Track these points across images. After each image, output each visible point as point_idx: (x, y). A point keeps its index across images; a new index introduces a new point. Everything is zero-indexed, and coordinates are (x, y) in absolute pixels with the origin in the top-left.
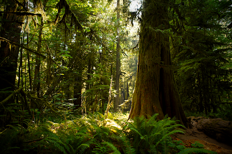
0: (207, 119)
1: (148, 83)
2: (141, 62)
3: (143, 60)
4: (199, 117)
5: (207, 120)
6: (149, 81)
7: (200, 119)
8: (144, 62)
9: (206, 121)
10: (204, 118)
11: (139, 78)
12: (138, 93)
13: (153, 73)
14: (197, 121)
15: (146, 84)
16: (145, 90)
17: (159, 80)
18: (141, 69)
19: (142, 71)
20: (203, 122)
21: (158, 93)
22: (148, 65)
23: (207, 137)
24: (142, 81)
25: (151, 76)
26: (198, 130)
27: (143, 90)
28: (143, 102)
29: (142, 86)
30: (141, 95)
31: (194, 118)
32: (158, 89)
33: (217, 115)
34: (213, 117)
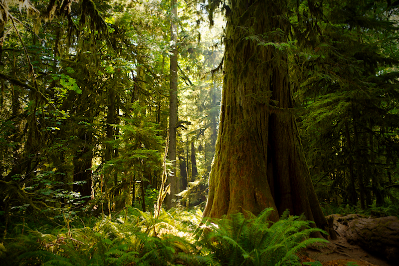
0: (367, 218)
1: (243, 144)
2: (229, 100)
3: (233, 96)
4: (349, 216)
5: (365, 221)
6: (247, 140)
7: (351, 219)
8: (235, 99)
9: (365, 223)
10: (360, 217)
11: (224, 134)
12: (223, 165)
13: (255, 124)
14: (345, 224)
15: (240, 146)
16: (239, 159)
17: (267, 138)
18: (228, 114)
19: (231, 120)
20: (359, 225)
21: (264, 166)
22: (243, 107)
23: (367, 257)
24: (231, 140)
25: (251, 130)
26: (349, 241)
27: (233, 159)
28: (234, 185)
29: (231, 151)
30: (229, 170)
31: (340, 218)
32: (264, 157)
33: (386, 210)
34: (378, 215)
